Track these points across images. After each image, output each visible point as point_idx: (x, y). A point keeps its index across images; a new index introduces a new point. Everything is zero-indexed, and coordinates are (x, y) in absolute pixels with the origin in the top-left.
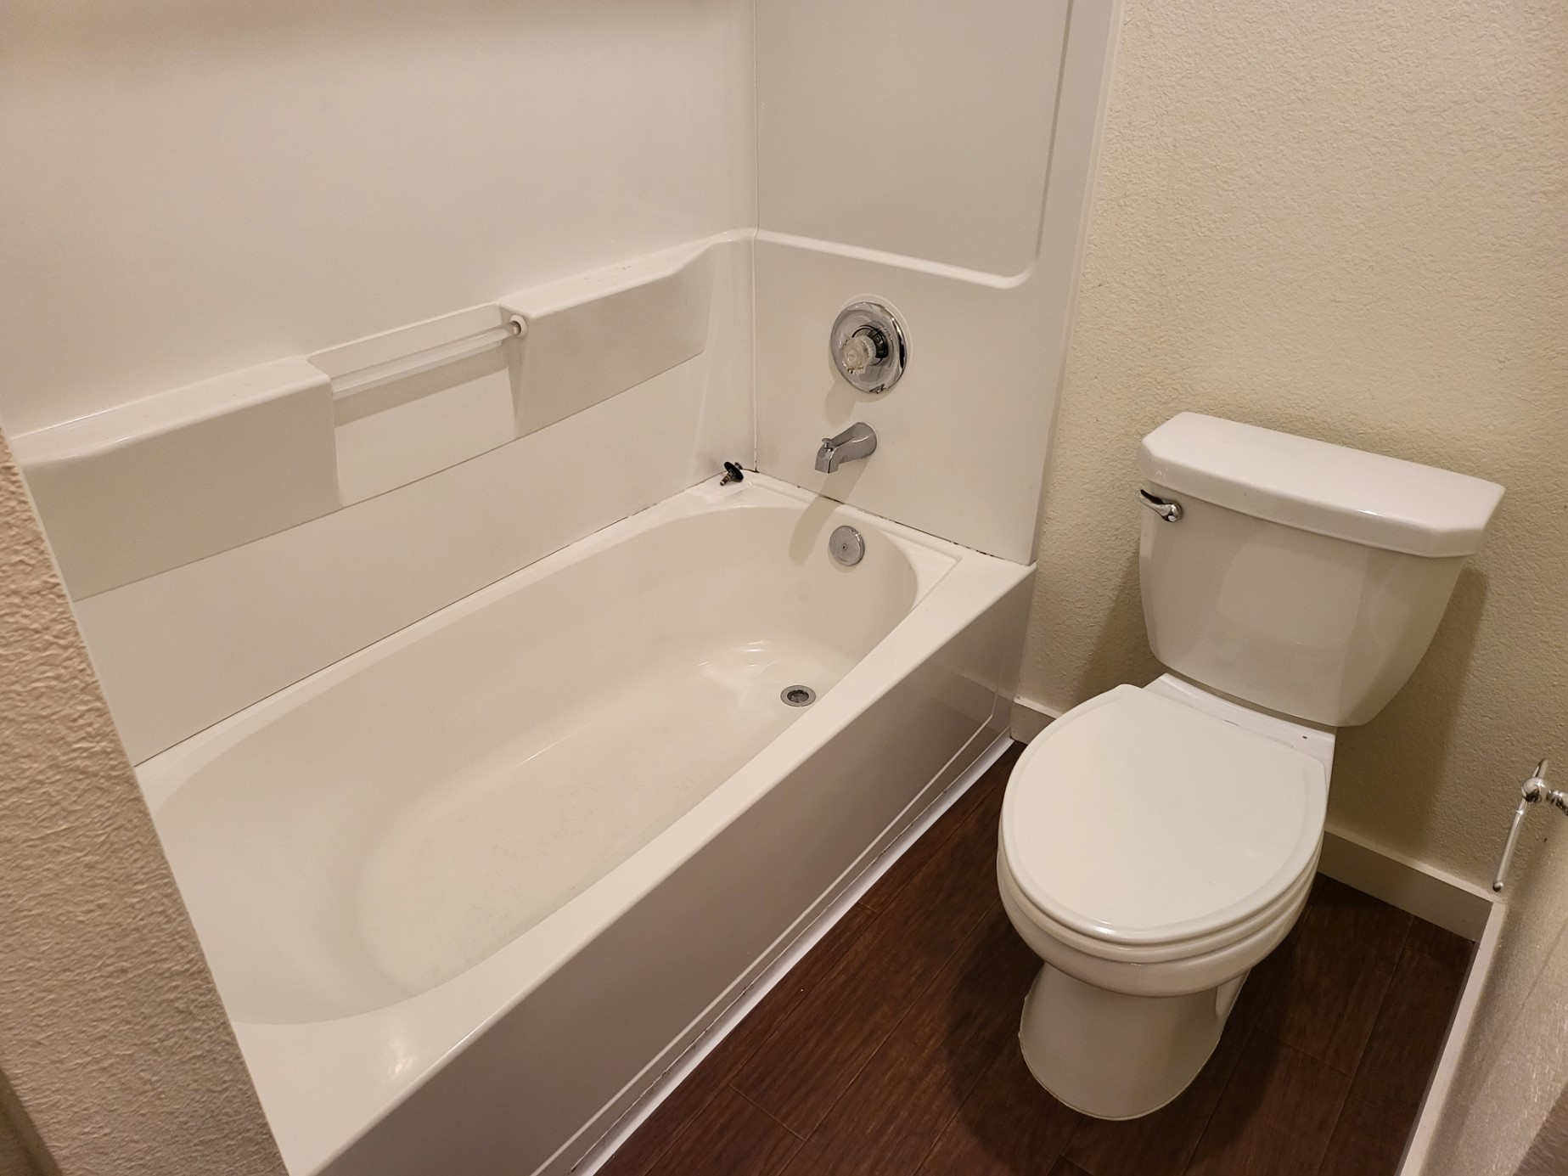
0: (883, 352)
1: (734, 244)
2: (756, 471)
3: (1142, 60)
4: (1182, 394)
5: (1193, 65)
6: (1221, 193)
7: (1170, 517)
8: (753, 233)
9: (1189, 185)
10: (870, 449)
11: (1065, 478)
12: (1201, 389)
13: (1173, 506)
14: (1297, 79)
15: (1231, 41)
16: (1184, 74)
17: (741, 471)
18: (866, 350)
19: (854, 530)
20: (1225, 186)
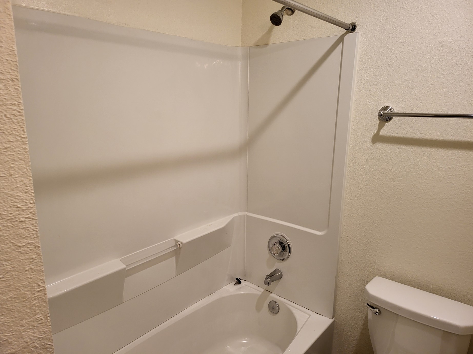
0: (284, 248)
1: (240, 216)
2: (245, 280)
3: (354, 180)
4: (375, 270)
5: (368, 183)
6: (380, 215)
7: (377, 313)
8: (246, 213)
9: (370, 212)
10: (281, 277)
11: (341, 292)
12: (381, 269)
13: (377, 310)
14: (398, 189)
15: (378, 178)
16: (366, 185)
17: (241, 281)
18: (278, 248)
19: (276, 302)
20: (381, 214)
